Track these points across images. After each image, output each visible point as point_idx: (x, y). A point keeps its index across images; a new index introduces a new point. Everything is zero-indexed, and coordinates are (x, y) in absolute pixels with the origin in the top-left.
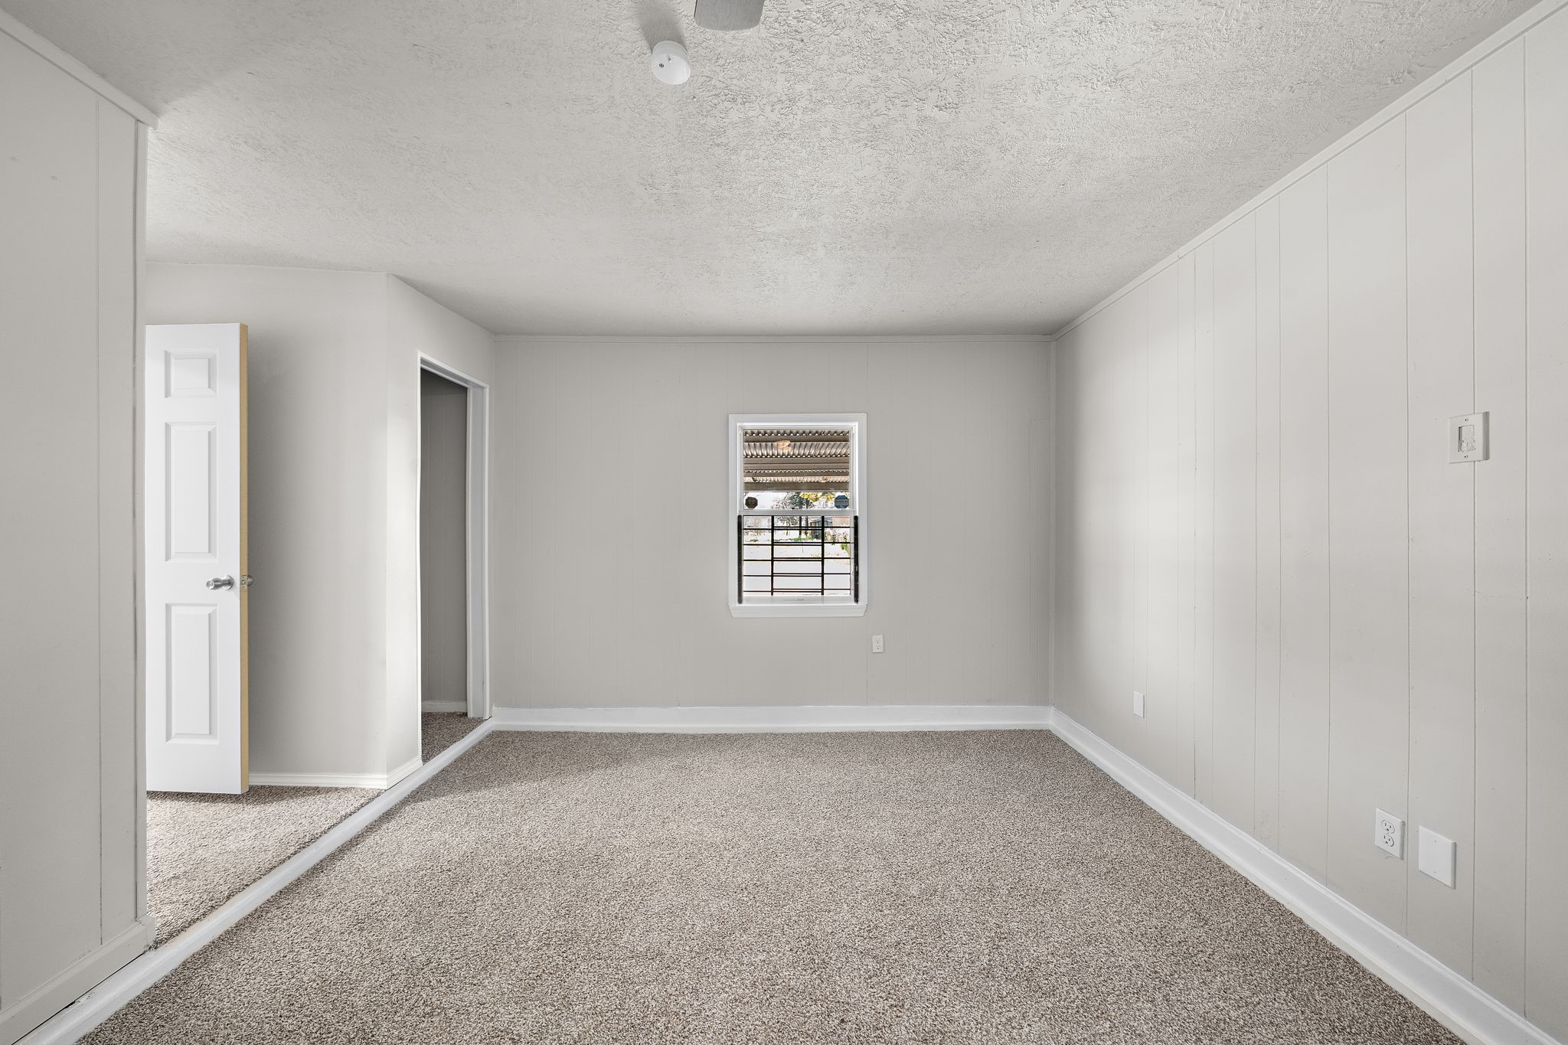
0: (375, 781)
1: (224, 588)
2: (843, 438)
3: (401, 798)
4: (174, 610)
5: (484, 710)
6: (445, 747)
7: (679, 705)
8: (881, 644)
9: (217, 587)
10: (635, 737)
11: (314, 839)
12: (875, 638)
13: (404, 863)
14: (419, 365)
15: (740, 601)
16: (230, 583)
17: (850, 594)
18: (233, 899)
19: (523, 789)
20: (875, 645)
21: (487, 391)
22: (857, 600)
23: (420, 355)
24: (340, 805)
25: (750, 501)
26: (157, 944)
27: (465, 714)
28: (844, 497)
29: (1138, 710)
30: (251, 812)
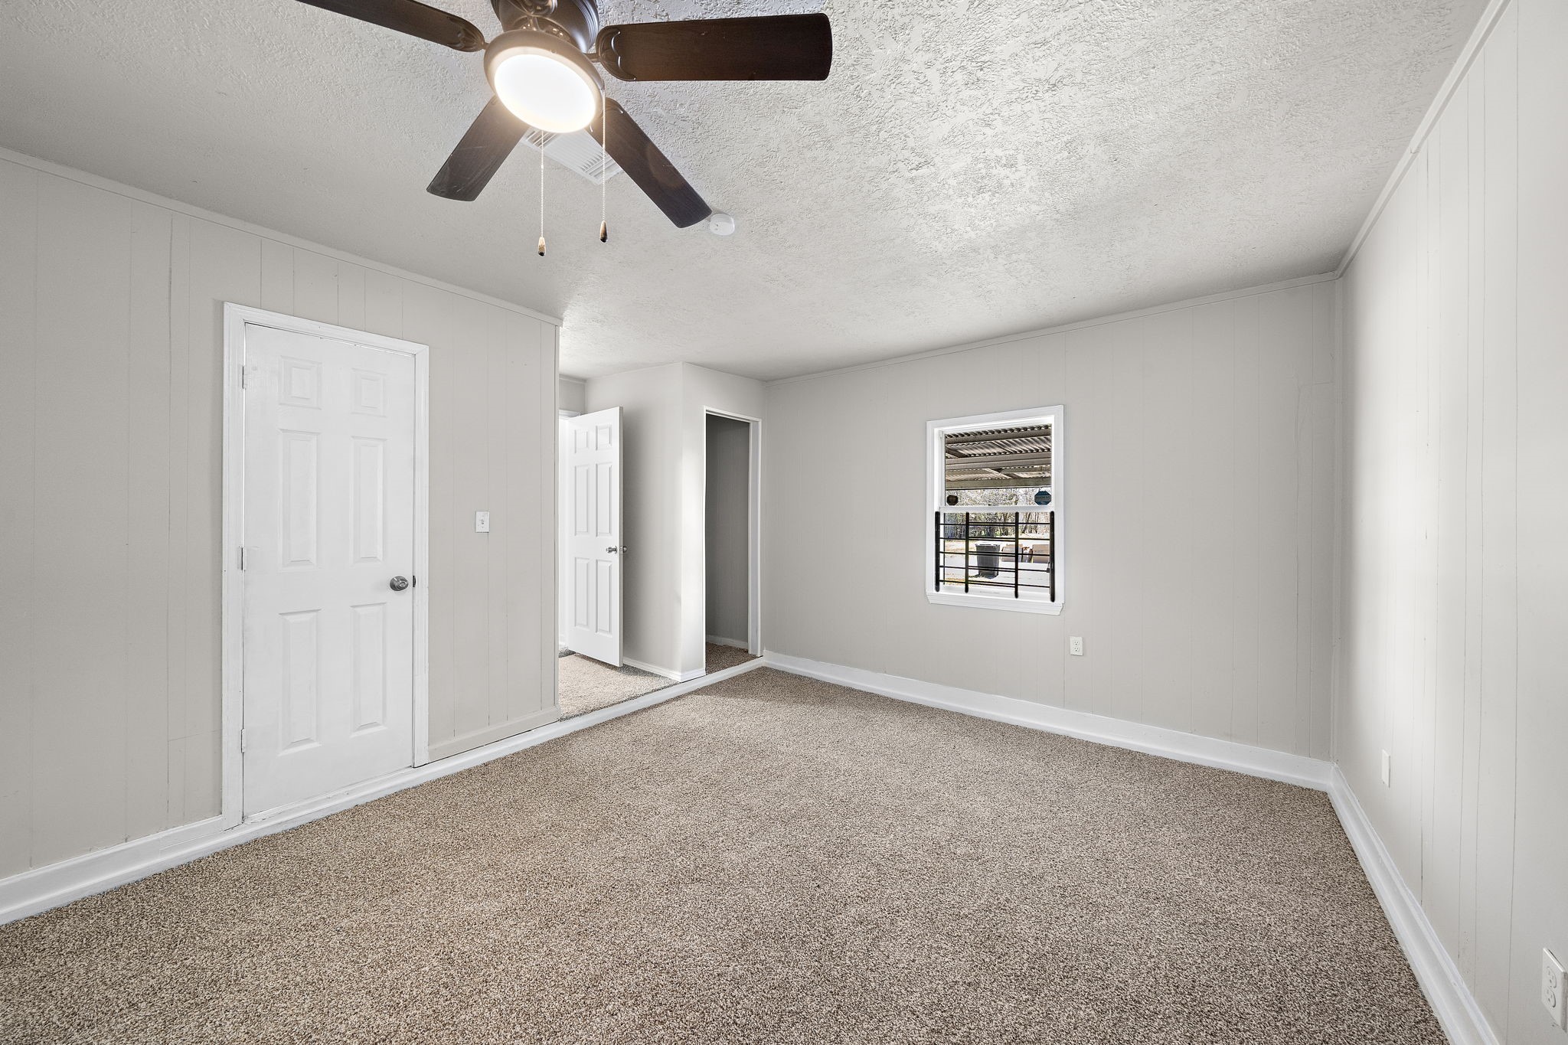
0: (676, 676)
1: (613, 552)
2: (1044, 432)
3: (689, 691)
4: (578, 560)
5: (757, 652)
6: (724, 668)
7: (885, 672)
8: (1080, 646)
9: (610, 551)
10: (849, 691)
11: (636, 697)
12: (1072, 639)
13: (671, 722)
14: (705, 413)
15: (937, 589)
16: (615, 550)
17: (1047, 593)
18: (594, 712)
19: (753, 703)
20: (1073, 646)
21: (760, 423)
22: (1053, 599)
23: (706, 408)
24: (656, 684)
25: (951, 499)
26: (561, 720)
27: (747, 652)
28: (1045, 493)
29: (1385, 778)
30: (620, 677)
